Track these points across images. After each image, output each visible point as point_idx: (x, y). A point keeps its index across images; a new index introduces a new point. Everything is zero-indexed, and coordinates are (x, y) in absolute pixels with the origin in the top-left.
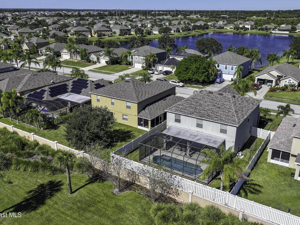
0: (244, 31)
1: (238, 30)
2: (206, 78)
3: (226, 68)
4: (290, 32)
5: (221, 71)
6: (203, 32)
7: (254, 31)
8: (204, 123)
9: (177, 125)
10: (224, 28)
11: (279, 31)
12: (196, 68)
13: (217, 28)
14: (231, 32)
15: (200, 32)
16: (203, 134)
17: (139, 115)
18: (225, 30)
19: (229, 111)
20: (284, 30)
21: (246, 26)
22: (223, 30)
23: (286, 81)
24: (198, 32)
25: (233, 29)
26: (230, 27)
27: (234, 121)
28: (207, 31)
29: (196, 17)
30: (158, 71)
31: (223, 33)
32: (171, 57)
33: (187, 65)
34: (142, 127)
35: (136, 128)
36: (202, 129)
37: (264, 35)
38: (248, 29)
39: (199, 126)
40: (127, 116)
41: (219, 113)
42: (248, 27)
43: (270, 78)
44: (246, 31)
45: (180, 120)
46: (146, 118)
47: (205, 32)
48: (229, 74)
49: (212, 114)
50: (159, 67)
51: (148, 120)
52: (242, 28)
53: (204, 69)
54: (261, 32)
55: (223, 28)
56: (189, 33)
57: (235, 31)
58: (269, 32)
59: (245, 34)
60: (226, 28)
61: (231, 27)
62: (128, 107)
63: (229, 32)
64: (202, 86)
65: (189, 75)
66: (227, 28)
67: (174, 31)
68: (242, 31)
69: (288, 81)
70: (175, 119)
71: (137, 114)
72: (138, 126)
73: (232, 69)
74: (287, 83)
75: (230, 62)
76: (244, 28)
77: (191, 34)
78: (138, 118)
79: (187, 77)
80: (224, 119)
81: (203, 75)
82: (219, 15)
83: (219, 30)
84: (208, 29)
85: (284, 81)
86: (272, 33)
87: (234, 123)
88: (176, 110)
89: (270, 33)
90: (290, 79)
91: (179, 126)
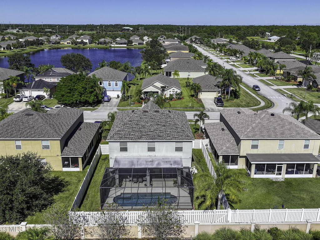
0: (83, 45)
1: (76, 45)
2: (95, 97)
3: (110, 85)
4: (127, 45)
5: (105, 89)
6: (38, 48)
7: (93, 45)
8: (157, 145)
9: (124, 154)
10: (61, 43)
11: (117, 44)
12: (83, 88)
13: (53, 43)
14: (70, 47)
15: (35, 48)
16: (156, 157)
17: (63, 154)
18: (61, 45)
19: (176, 127)
20: (121, 44)
21: (85, 41)
22: (60, 45)
23: (170, 91)
24: (33, 48)
25: (71, 44)
26: (67, 42)
27: (187, 136)
28: (43, 47)
29: (17, 31)
30: (27, 97)
31: (60, 48)
32: (36, 79)
33: (70, 86)
34: (69, 168)
35: (61, 171)
36: (154, 152)
37: (104, 49)
38: (87, 43)
39: (151, 149)
40: (44, 159)
41: (168, 131)
42: (86, 42)
43: (156, 90)
44: (85, 46)
45: (127, 148)
46: (76, 155)
47: (41, 48)
48: (113, 91)
49: (162, 134)
50: (25, 92)
51: (78, 157)
52: (81, 43)
53: (91, 89)
54: (100, 46)
55: (59, 43)
56: (23, 50)
57: (73, 46)
58: (108, 46)
59: (85, 48)
60: (62, 43)
61: (69, 42)
62: (47, 147)
63: (67, 47)
64: (92, 108)
65: (76, 97)
66: (64, 43)
67: (4, 49)
68: (81, 46)
69: (172, 91)
70: (120, 148)
71: (59, 153)
72: (63, 168)
73: (116, 85)
74: (172, 93)
75: (113, 78)
76: (82, 42)
77: (26, 51)
78: (62, 157)
79: (74, 99)
80: (177, 137)
81: (92, 94)
82: (43, 29)
83: (56, 45)
84: (43, 45)
85: (169, 91)
86: (111, 46)
87: (189, 138)
88: (120, 138)
89: (110, 46)
90: (173, 88)
91: (126, 155)
